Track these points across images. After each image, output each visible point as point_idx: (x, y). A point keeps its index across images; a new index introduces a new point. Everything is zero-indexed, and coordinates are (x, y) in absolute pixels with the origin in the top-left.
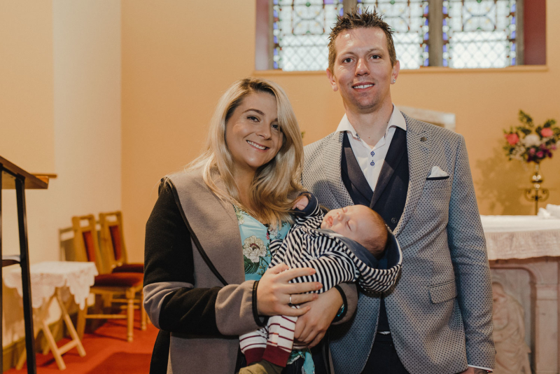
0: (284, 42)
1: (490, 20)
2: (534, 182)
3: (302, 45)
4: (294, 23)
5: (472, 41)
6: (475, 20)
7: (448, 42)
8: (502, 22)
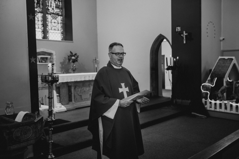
1: (57, 28)
2: (73, 67)
5: (53, 33)
6: (54, 27)
7: (48, 32)
8: (60, 29)
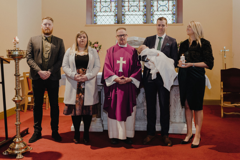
0: (98, 14)
1: (167, 7)
3: (103, 15)
4: (101, 8)
5: (161, 14)
6: (162, 7)
7: (153, 15)
8: (171, 8)
